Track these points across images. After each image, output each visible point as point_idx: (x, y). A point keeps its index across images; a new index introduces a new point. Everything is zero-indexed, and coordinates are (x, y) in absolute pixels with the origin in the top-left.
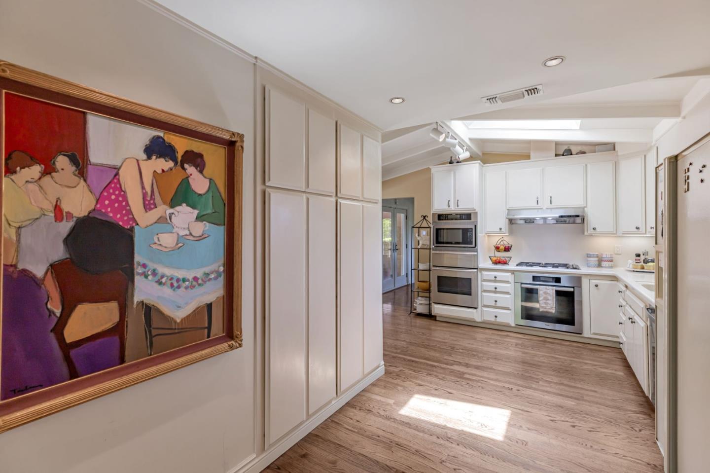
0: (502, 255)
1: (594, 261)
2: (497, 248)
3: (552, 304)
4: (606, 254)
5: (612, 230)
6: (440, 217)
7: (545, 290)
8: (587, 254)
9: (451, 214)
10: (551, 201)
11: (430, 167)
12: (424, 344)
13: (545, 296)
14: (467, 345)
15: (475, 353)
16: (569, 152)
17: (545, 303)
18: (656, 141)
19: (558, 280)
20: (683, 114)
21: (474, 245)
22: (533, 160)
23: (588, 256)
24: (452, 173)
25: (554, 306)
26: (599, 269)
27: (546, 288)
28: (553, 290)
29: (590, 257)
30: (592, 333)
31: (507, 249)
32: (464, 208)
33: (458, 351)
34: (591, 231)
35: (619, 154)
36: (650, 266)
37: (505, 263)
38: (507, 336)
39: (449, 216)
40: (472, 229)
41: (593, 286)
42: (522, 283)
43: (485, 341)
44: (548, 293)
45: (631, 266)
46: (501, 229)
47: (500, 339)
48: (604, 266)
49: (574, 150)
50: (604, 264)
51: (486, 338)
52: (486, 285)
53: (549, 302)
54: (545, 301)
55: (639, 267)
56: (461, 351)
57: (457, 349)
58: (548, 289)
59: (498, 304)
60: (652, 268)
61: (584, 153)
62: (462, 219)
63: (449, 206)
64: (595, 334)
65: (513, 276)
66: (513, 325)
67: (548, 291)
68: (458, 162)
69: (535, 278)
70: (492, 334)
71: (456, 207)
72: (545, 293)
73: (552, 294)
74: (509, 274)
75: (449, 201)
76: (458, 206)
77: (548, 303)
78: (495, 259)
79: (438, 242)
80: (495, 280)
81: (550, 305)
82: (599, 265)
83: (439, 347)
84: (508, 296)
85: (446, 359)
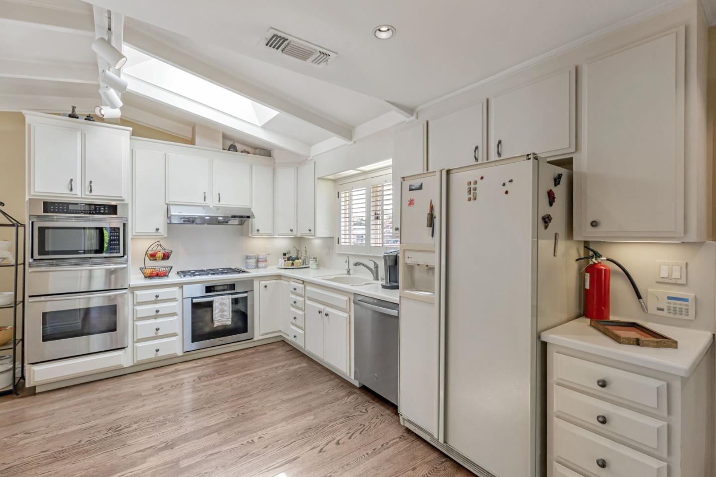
0: (160, 265)
1: (252, 262)
2: (153, 256)
3: (228, 316)
4: (263, 255)
5: (271, 232)
6: (48, 207)
7: (221, 301)
8: (247, 256)
9: (77, 204)
10: (219, 198)
11: (24, 112)
12: (50, 452)
13: (220, 307)
14: (136, 412)
15: (161, 418)
16: (233, 148)
17: (221, 315)
18: (313, 157)
19: (232, 286)
20: (355, 139)
21: (121, 254)
22: (197, 147)
23: (247, 258)
24: (79, 135)
25: (231, 317)
26: (257, 269)
27: (222, 299)
28: (229, 298)
29: (249, 259)
30: (261, 333)
31: (166, 257)
32: (101, 195)
33: (130, 429)
34: (255, 232)
35: (276, 161)
36: (298, 263)
37: (164, 275)
38: (177, 371)
39: (71, 207)
40: (118, 229)
41: (262, 287)
42: (192, 298)
43: (155, 391)
44: (224, 304)
45: (283, 264)
46: (157, 230)
47: (173, 379)
48: (261, 266)
49: (239, 146)
50: (261, 264)
51: (154, 387)
52: (139, 310)
53: (225, 313)
54: (221, 313)
55: (290, 264)
56: (134, 426)
57: (126, 427)
58: (224, 299)
59: (160, 333)
60: (299, 264)
61: (248, 153)
62: (100, 213)
63: (71, 190)
64: (264, 334)
65: (181, 290)
66: (180, 353)
67: (224, 301)
68: (89, 118)
69: (209, 289)
70: (156, 376)
71: (88, 193)
72: (221, 304)
73: (228, 303)
74: (176, 289)
75: (71, 180)
76: (91, 191)
77: (224, 315)
78: (148, 271)
79: (42, 251)
80: (157, 299)
81: (226, 316)
82: (257, 267)
83: (90, 442)
84: (175, 318)
85: (124, 457)
